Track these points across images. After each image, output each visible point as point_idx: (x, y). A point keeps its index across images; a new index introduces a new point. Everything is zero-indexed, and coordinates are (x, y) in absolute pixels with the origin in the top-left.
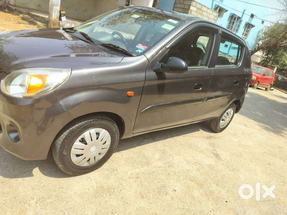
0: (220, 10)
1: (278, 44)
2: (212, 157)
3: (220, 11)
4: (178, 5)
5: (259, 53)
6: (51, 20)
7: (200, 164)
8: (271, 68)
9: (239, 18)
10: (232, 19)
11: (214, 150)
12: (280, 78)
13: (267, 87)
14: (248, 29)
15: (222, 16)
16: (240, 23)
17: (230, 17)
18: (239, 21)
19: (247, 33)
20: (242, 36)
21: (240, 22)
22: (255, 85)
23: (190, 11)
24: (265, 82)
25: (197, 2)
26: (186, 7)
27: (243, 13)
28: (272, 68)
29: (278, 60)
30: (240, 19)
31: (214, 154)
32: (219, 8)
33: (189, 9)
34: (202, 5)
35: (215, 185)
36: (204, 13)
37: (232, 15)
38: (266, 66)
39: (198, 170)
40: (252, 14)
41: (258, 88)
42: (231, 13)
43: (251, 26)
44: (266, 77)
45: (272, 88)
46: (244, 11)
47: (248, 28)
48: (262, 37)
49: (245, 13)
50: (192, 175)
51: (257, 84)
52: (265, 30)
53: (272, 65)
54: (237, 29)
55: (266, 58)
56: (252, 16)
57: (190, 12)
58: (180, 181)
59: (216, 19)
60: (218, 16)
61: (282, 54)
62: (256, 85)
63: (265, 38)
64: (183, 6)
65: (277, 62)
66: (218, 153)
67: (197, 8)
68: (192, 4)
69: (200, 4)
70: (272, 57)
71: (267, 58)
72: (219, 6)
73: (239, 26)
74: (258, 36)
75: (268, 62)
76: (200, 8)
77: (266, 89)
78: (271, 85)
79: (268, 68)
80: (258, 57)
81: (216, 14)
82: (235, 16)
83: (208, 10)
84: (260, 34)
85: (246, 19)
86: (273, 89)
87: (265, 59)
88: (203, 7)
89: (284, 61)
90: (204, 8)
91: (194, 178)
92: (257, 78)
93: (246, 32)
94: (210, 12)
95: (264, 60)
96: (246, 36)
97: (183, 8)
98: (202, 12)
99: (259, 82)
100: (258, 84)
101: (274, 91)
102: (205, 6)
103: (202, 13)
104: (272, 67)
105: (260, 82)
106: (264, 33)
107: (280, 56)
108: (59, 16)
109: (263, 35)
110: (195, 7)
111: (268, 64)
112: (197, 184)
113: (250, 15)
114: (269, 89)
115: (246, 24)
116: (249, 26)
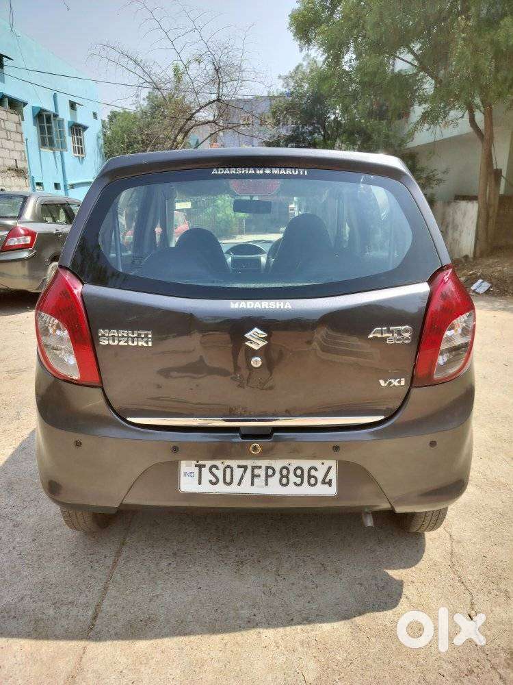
0: (10, 105)
3: (13, 105)
10: (41, 121)
14: (79, 137)
16: (60, 127)
17: (35, 118)
18: (57, 122)
19: (80, 146)
20: (75, 155)
21: (60, 124)
27: (55, 103)
30: (57, 118)
32: (6, 100)
37: (38, 111)
40: (69, 101)
42: (34, 107)
43: (81, 128)
46: (55, 97)
47: (77, 135)
54: (62, 143)
56: (73, 106)
72: (4, 96)
73: (62, 135)
82: (47, 113)
93: (78, 144)
96: (82, 153)
113: (68, 104)
115: (71, 127)
116: (77, 129)
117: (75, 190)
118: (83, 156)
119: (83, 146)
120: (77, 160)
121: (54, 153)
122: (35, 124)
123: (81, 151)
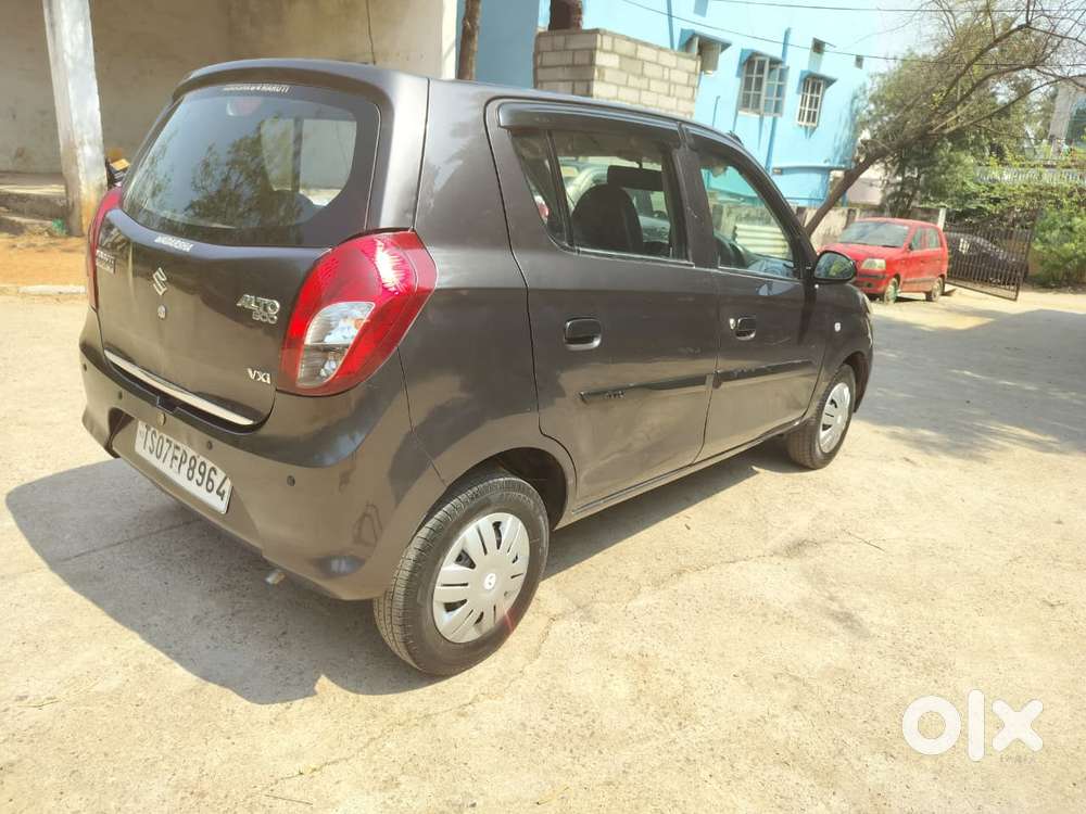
0: (701, 47)
1: (931, 128)
2: (831, 634)
3: (704, 49)
4: (549, 59)
5: (875, 173)
6: (76, 204)
7: (796, 679)
8: (925, 216)
9: (774, 62)
10: (750, 71)
11: (832, 599)
12: (964, 246)
13: (928, 290)
14: (815, 95)
15: (715, 68)
16: (781, 79)
17: (741, 65)
18: (778, 72)
19: (813, 110)
20: (800, 123)
21: (783, 75)
22: (889, 290)
23: (599, 71)
24: (920, 272)
25: (614, 36)
26: (580, 59)
27: (785, 44)
28: (930, 214)
29: (942, 186)
30: (780, 67)
31: (835, 617)
32: (697, 40)
33: (592, 63)
34: (636, 42)
35: (880, 757)
36: (650, 70)
37: (748, 55)
38: (905, 213)
39: (796, 707)
40: (815, 40)
41: (899, 300)
42: (743, 50)
43: (822, 82)
44: (917, 252)
45: (948, 288)
46: (787, 34)
47: (812, 92)
48: (870, 113)
49: (790, 41)
50: (779, 736)
51: (894, 284)
52: (873, 87)
53: (927, 206)
54: (777, 103)
55: (898, 184)
56: (818, 47)
57: (596, 74)
58: (741, 779)
59: (695, 81)
60: (701, 70)
61: (951, 161)
62: (890, 288)
63: (880, 116)
64: (568, 59)
65: (940, 192)
66: (849, 605)
67: (621, 56)
68: (599, 44)
69: (628, 39)
70: (919, 177)
71: (902, 184)
72: (694, 35)
73: (780, 91)
74: (855, 113)
75: (911, 198)
76: (632, 53)
77: (929, 297)
78: (942, 276)
79: (914, 219)
80: (871, 185)
81: (692, 64)
82: (761, 58)
83: (662, 54)
84: (858, 104)
85: (798, 62)
86: (953, 291)
87: (899, 188)
88: (639, 47)
89: (964, 184)
90: (644, 53)
91: (792, 748)
92: (889, 263)
93: (810, 106)
94: (668, 59)
95: (893, 195)
96: (814, 121)
97: (568, 66)
98: (643, 68)
99: (897, 276)
100: (896, 286)
101: (955, 295)
102: (646, 44)
103: (640, 67)
104: (928, 211)
105: (902, 277)
106: (873, 99)
107: (947, 167)
108: (105, 181)
109: (872, 107)
110: (612, 52)
111: (910, 202)
112: (809, 773)
113: (810, 44)
114: (938, 293)
115: (805, 79)
116: (815, 84)
117: (784, 177)
118: (814, 125)
119: (817, 110)
120: (802, 131)
121: (761, 119)
122: (739, 74)
123: (812, 117)
